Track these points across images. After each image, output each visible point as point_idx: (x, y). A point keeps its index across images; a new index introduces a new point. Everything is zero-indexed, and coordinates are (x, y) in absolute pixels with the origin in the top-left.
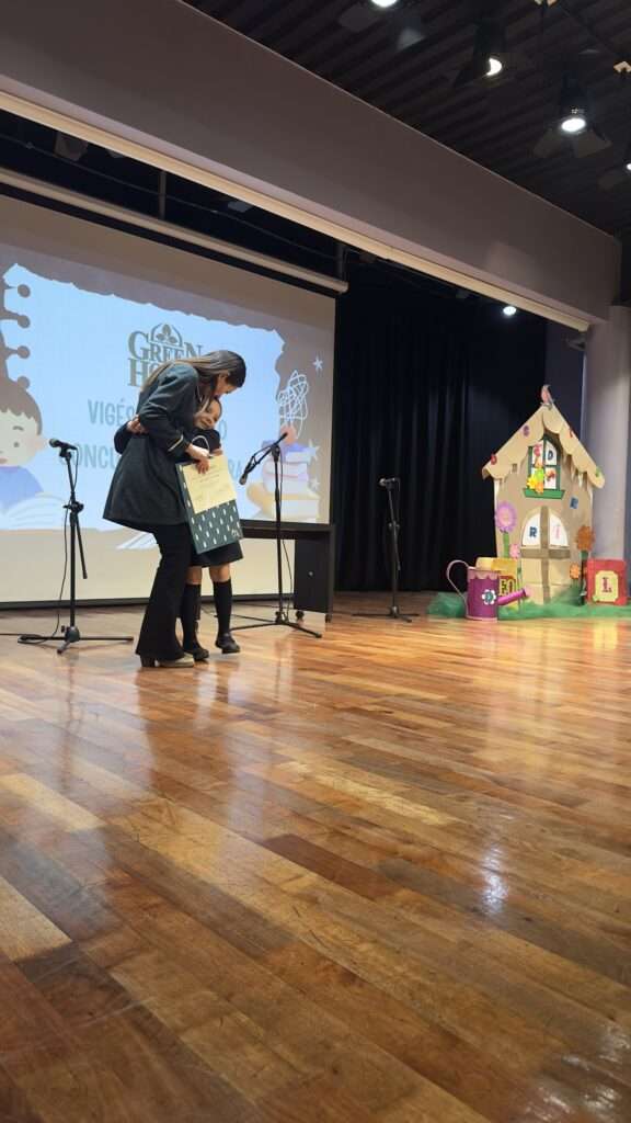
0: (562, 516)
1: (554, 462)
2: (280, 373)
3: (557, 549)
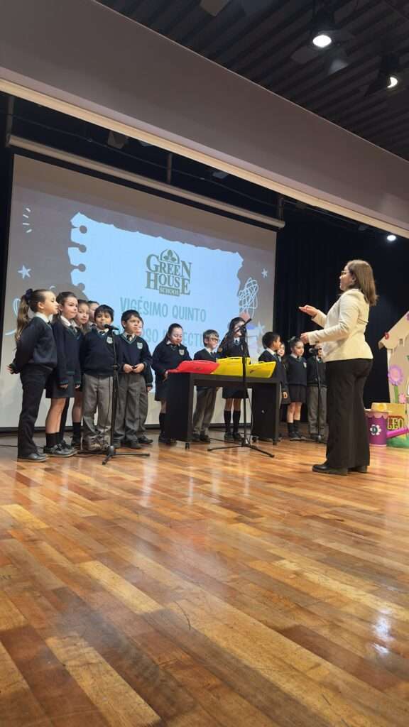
2: (240, 279)
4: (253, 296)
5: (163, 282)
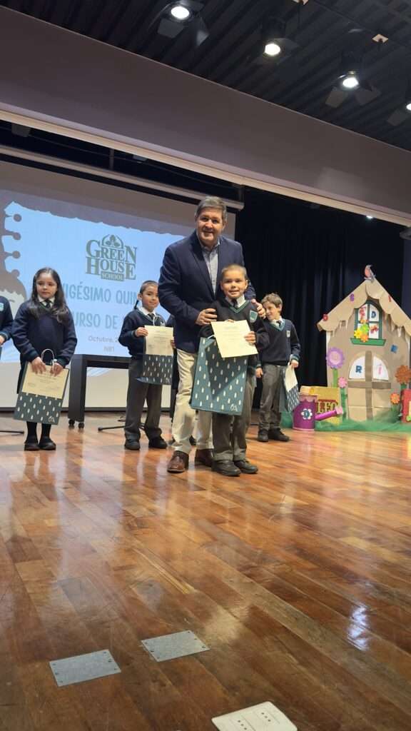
0: (383, 358)
1: (377, 319)
3: (379, 381)
5: (105, 267)
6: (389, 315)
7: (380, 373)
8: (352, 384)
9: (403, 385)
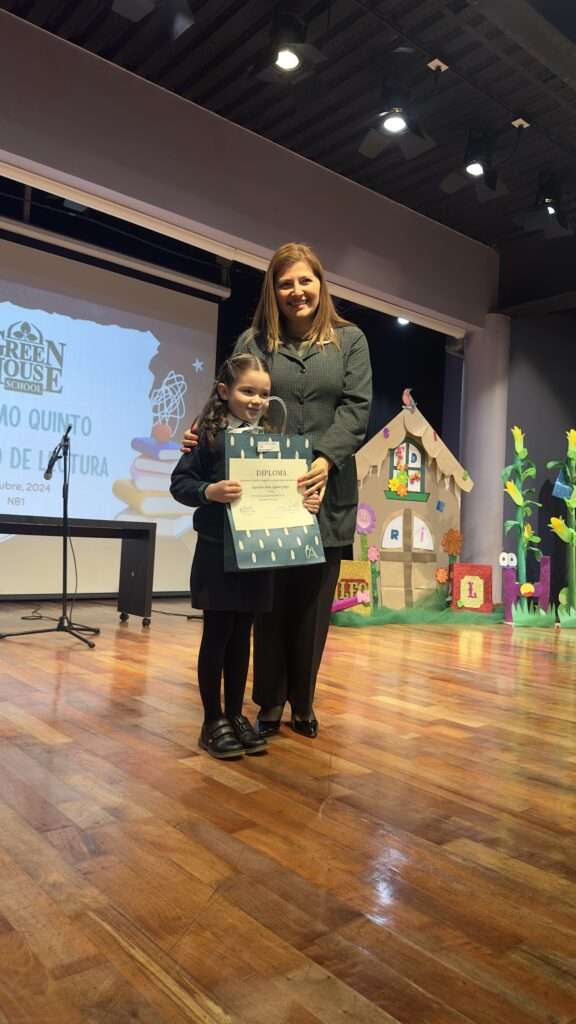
0: (426, 519)
1: (418, 464)
2: (154, 373)
3: (421, 552)
4: (178, 398)
5: (11, 372)
6: (434, 460)
7: (422, 539)
8: (385, 556)
9: (452, 557)
